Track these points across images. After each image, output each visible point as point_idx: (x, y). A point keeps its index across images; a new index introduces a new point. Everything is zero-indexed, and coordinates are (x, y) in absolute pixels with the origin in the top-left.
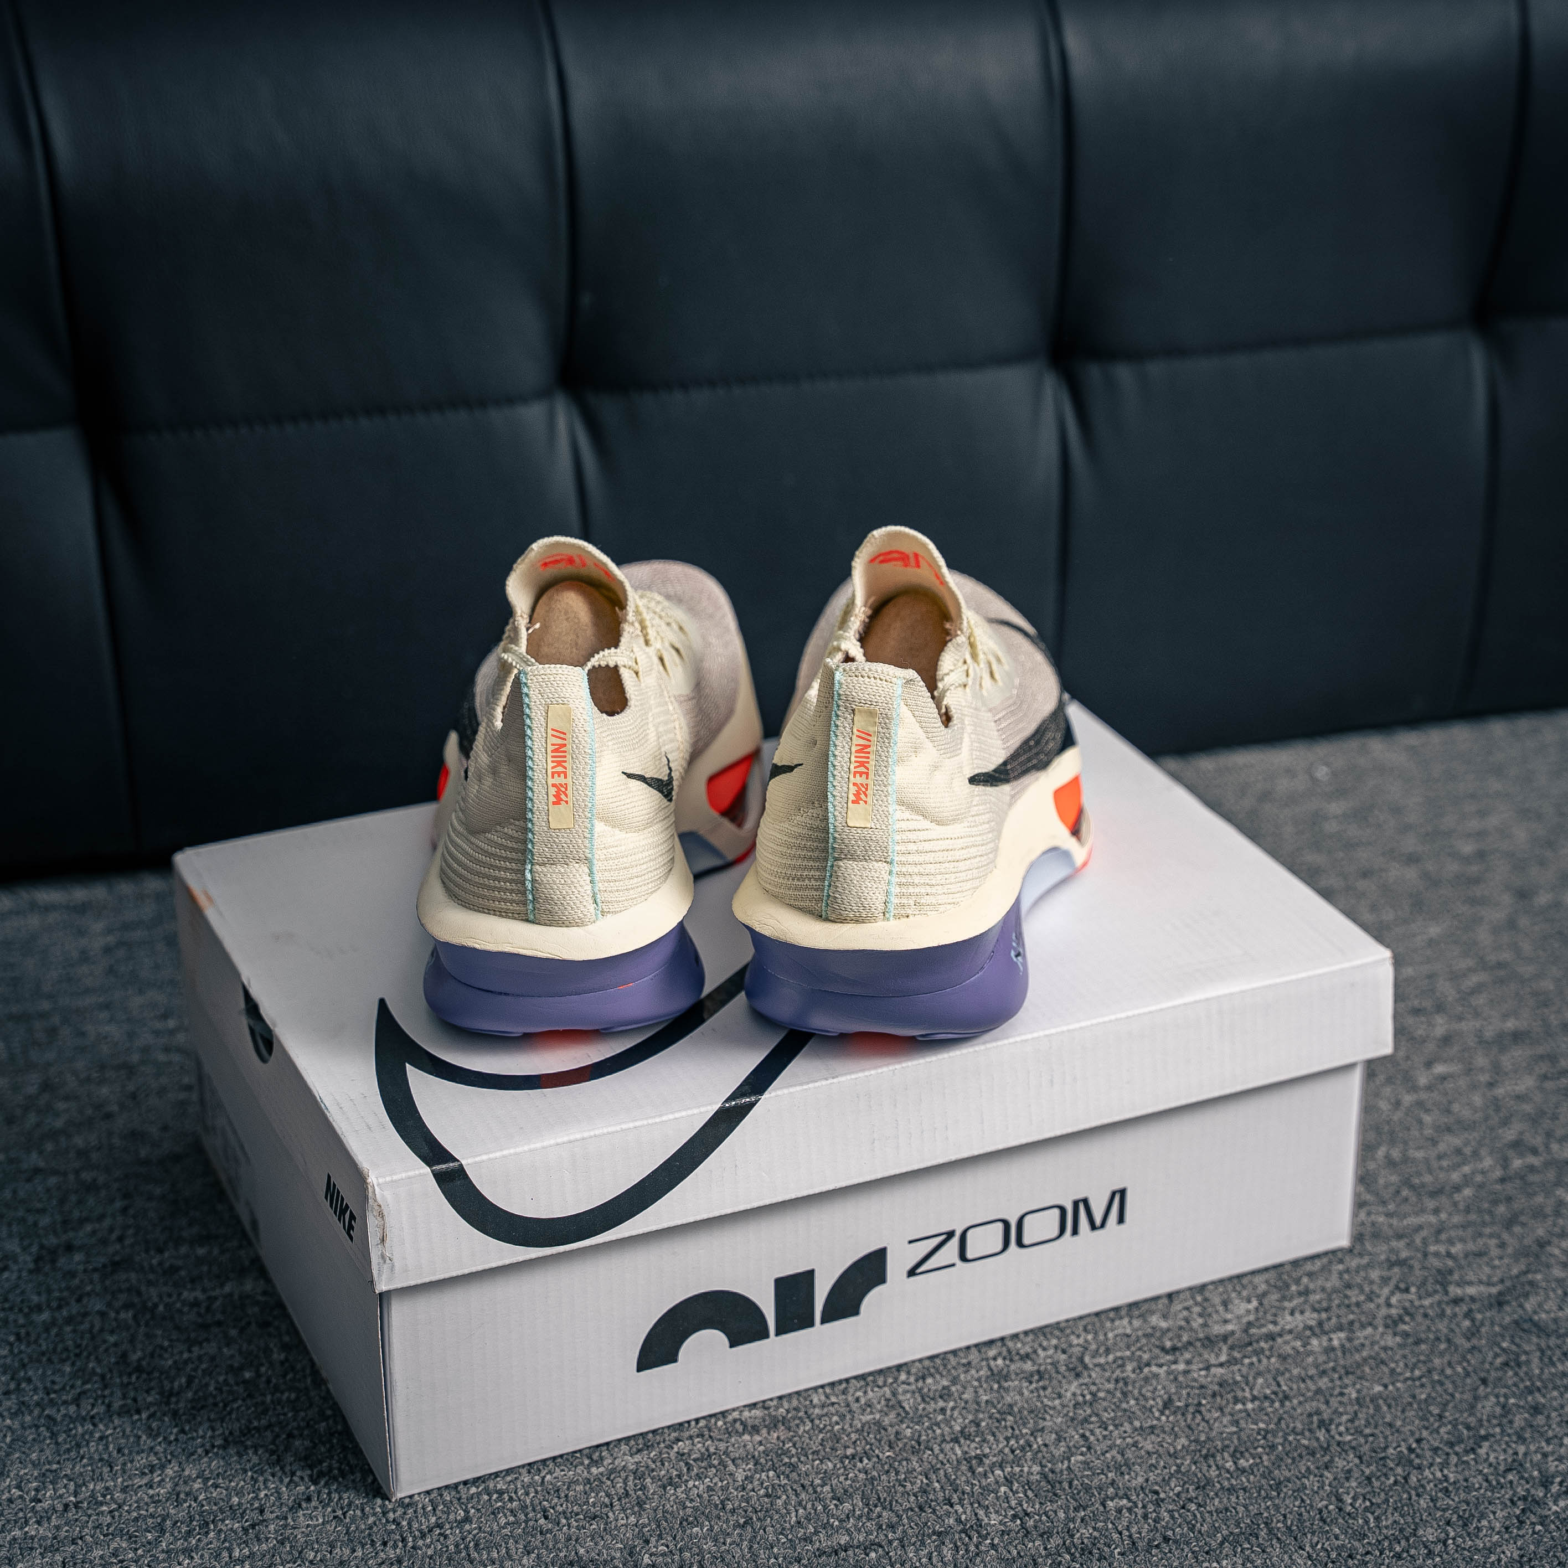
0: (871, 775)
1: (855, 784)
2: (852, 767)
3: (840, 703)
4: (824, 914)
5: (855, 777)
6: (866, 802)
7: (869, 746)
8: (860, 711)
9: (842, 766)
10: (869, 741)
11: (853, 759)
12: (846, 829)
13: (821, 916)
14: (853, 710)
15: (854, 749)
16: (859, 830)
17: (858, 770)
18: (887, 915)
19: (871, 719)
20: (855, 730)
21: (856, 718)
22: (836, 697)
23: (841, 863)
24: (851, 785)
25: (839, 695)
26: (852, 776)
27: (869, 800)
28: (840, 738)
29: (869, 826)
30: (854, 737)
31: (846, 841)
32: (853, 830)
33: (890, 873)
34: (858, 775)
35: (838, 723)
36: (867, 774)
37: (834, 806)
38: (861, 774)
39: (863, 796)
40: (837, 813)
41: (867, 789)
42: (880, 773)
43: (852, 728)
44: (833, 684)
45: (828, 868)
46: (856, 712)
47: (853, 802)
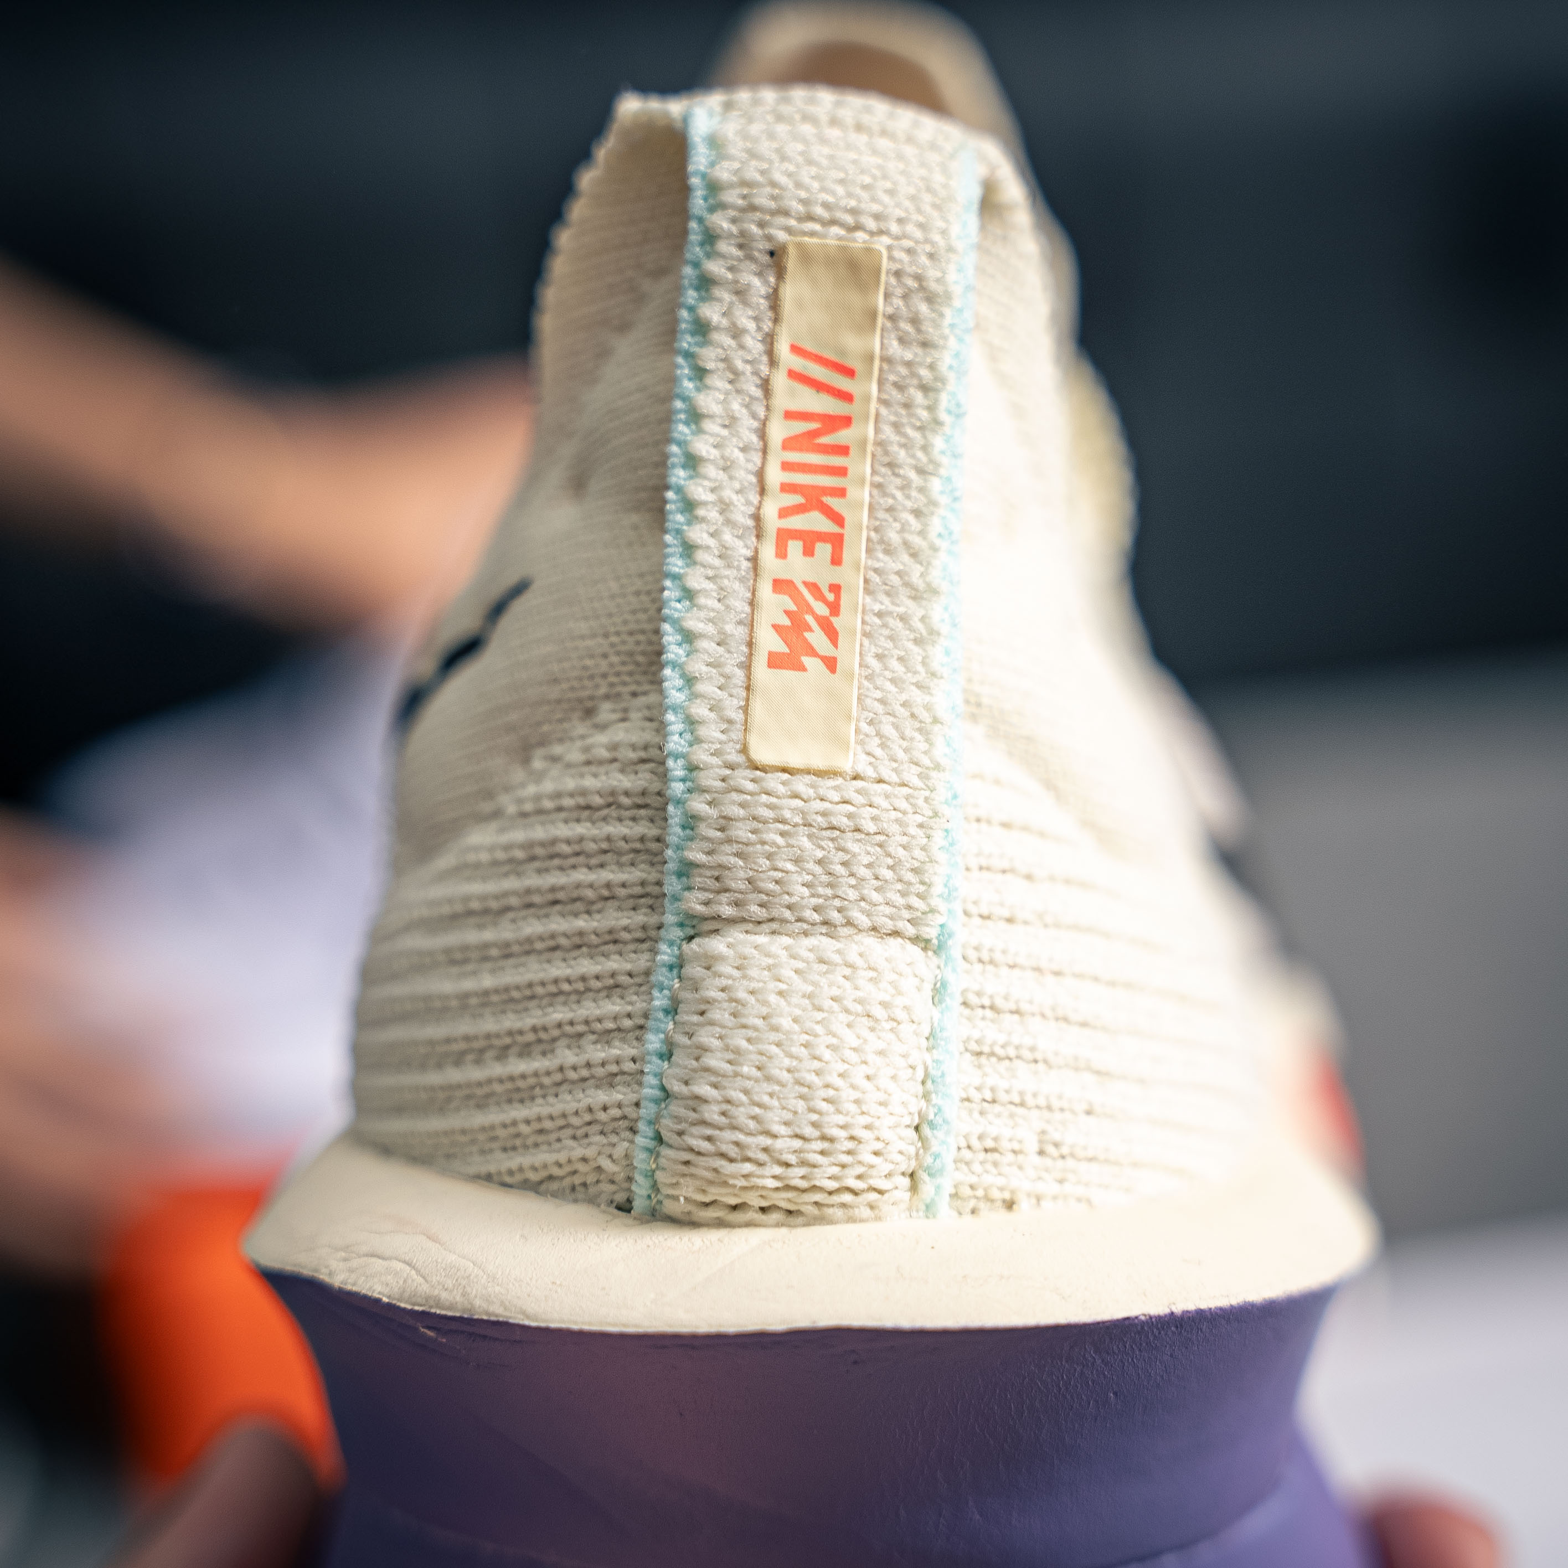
0: (855, 549)
1: (780, 585)
2: (770, 511)
3: (721, 222)
4: (641, 1189)
5: (782, 553)
6: (831, 664)
7: (846, 421)
8: (806, 257)
9: (725, 507)
10: (847, 397)
11: (775, 476)
12: (743, 779)
13: (625, 1208)
14: (776, 254)
15: (778, 431)
16: (801, 785)
17: (797, 522)
18: (927, 1187)
19: (855, 299)
20: (783, 348)
21: (789, 292)
22: (698, 202)
23: (717, 945)
24: (765, 590)
25: (713, 187)
26: (768, 552)
27: (847, 653)
28: (718, 382)
29: (846, 764)
30: (780, 381)
31: (741, 832)
32: (774, 782)
33: (939, 992)
34: (795, 547)
35: (712, 313)
36: (837, 541)
37: (690, 681)
38: (810, 541)
39: (817, 638)
40: (700, 710)
41: (835, 608)
42: (893, 536)
43: (769, 340)
44: (685, 190)
45: (661, 976)
46: (791, 263)
47: (775, 661)
